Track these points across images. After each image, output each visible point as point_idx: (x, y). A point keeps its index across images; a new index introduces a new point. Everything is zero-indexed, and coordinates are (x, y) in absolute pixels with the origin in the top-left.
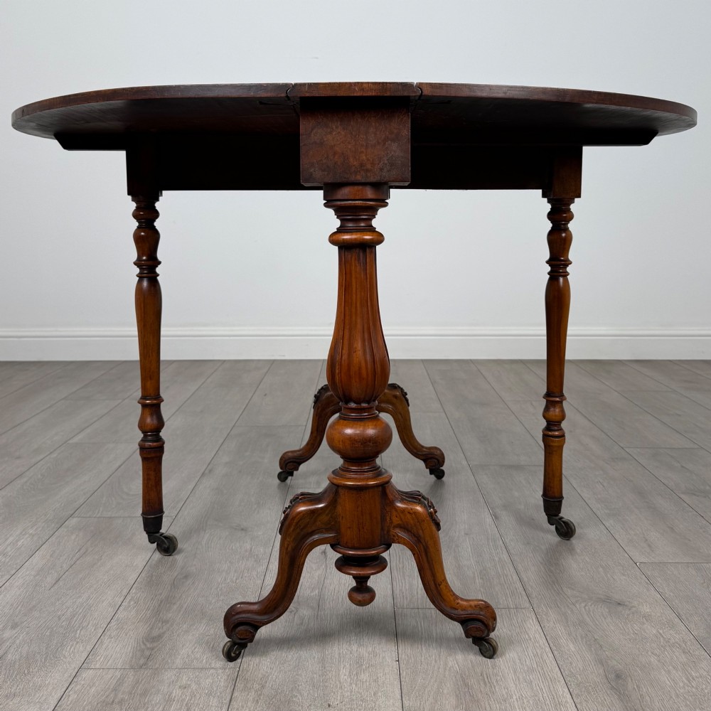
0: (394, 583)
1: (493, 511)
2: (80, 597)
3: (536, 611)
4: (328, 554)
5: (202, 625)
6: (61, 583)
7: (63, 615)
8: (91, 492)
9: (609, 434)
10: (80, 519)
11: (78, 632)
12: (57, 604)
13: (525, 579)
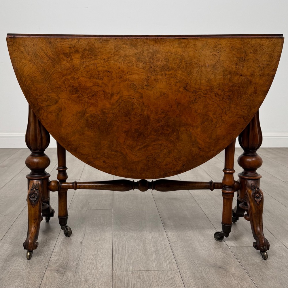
3: (180, 272)
4: (83, 243)
5: (18, 281)
13: (176, 255)
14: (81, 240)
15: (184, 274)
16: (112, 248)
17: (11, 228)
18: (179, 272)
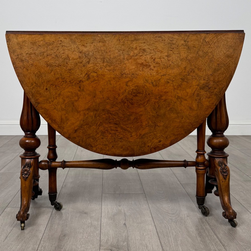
0: (160, 239)
2: (18, 245)
6: (8, 238)
8: (14, 195)
9: (240, 169)
10: (11, 208)
12: (8, 249)
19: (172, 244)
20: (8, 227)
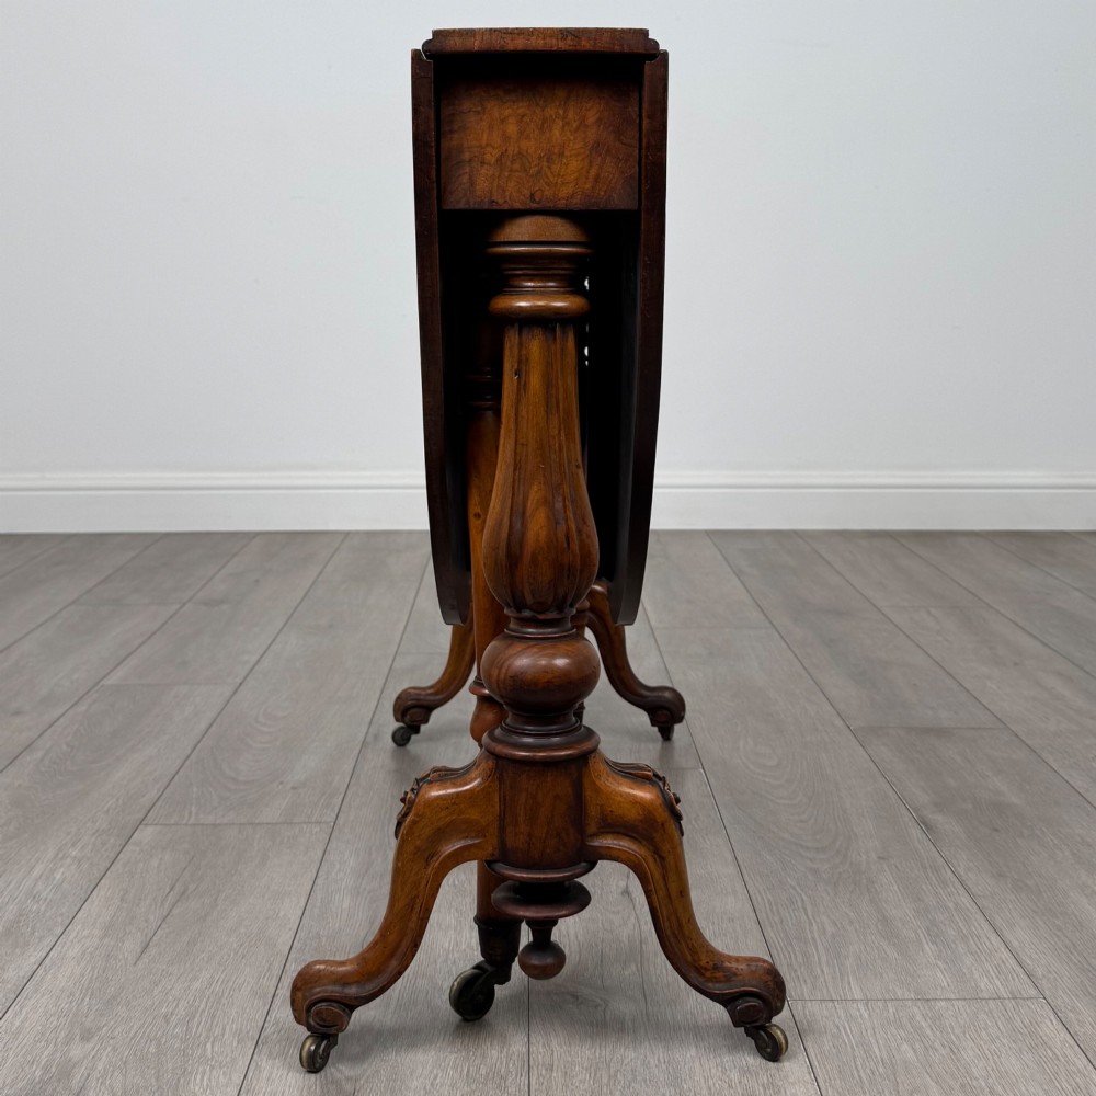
1: (917, 814)
2: (195, 978)
3: (1052, 1004)
6: (152, 951)
7: (172, 1014)
8: (169, 777)
10: (159, 828)
11: (209, 1046)
12: (156, 992)
13: (1016, 944)
14: (622, 884)
15: (1071, 1014)
16: (752, 914)
17: (335, 834)
18: (1047, 1007)
19: (823, 972)
20: (151, 906)
